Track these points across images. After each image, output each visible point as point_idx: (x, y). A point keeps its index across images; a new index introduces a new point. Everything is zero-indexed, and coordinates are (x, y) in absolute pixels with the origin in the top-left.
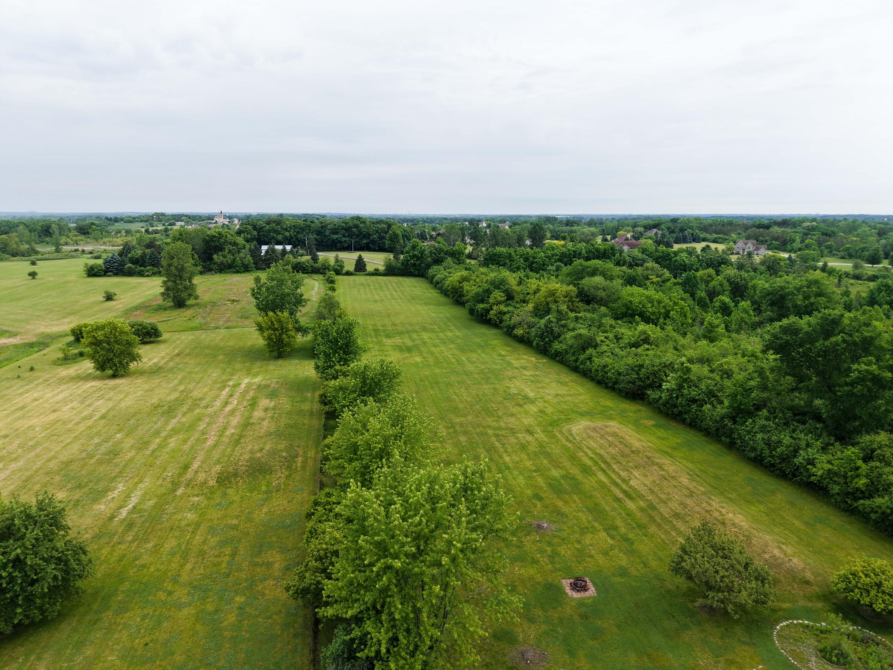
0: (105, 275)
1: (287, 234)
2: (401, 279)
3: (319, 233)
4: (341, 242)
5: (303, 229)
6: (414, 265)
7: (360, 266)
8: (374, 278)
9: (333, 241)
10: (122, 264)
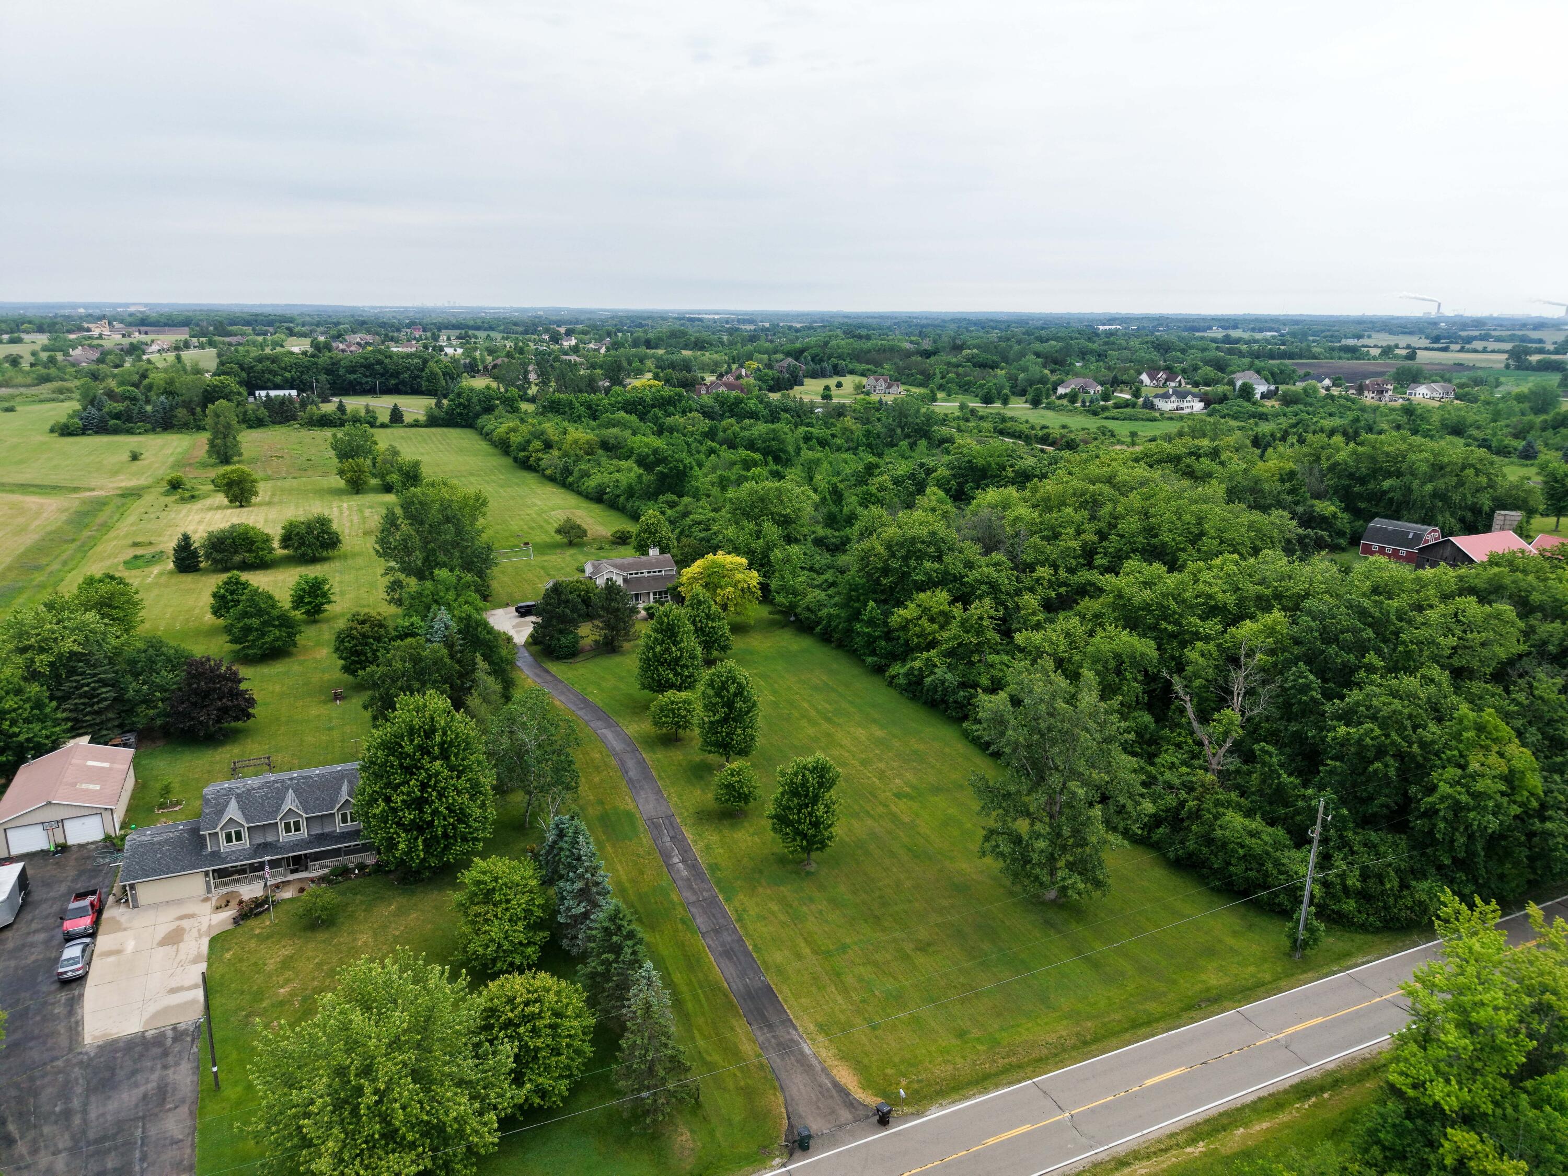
0: (83, 434)
1: (288, 375)
2: (445, 430)
3: (329, 372)
4: (361, 384)
5: (308, 368)
6: (461, 414)
7: (396, 417)
8: (414, 430)
9: (350, 382)
10: (103, 421)
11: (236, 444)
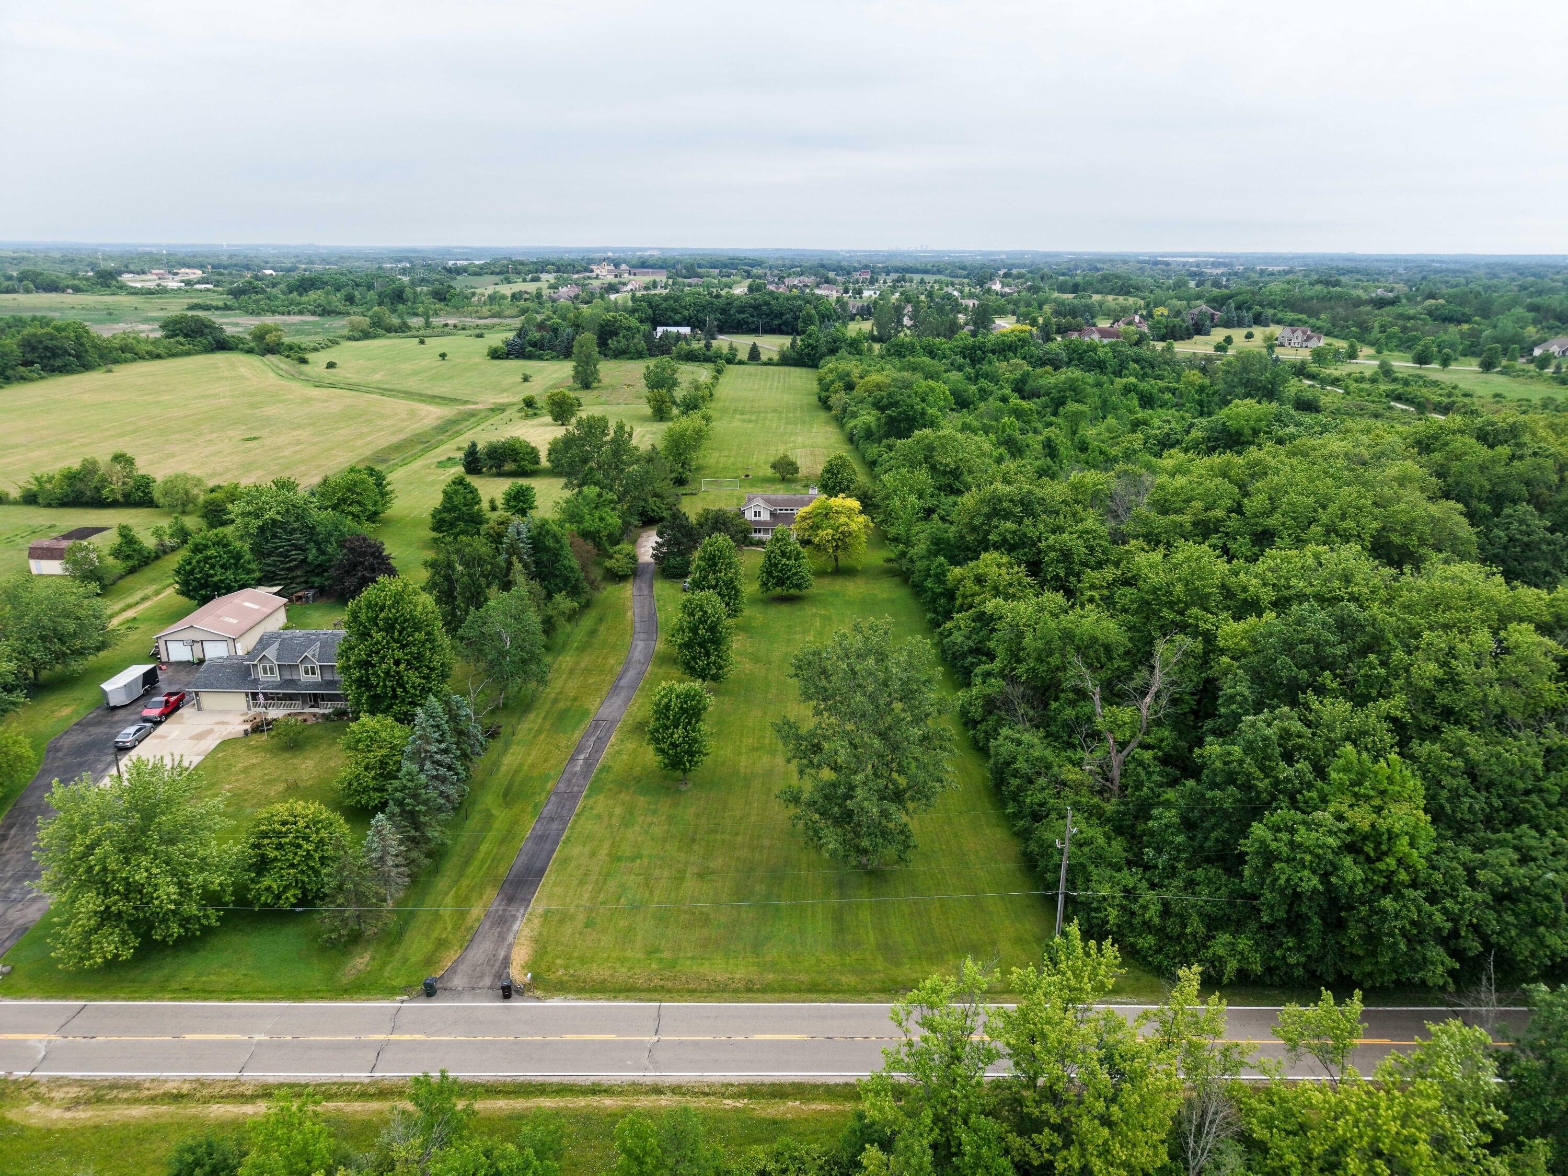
0: (505, 358)
1: (686, 313)
2: (792, 369)
3: (724, 311)
4: (747, 323)
5: (704, 307)
6: (809, 355)
7: (754, 354)
8: (765, 368)
9: (739, 321)
10: (522, 347)
11: (596, 372)
